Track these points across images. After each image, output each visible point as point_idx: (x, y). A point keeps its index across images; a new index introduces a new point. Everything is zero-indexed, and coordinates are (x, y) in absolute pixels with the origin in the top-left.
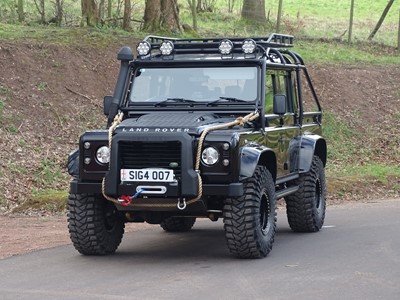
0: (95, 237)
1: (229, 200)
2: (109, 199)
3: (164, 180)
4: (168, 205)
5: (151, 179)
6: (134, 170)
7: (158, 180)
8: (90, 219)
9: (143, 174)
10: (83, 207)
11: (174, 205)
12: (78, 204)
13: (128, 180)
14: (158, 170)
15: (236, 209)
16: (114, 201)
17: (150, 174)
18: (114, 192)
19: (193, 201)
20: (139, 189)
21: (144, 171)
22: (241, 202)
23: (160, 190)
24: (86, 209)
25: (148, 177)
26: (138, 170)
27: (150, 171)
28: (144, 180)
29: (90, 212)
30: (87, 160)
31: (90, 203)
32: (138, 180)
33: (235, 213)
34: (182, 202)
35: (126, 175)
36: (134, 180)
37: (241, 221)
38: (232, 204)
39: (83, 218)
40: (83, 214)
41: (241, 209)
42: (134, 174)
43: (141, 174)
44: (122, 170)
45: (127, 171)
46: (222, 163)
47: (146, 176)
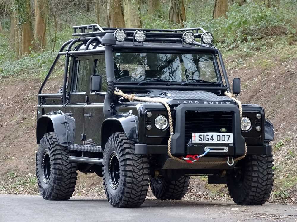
3: (226, 142)
5: (215, 141)
6: (202, 134)
7: (221, 142)
9: (210, 137)
13: (197, 141)
14: (221, 134)
17: (214, 137)
18: (182, 151)
20: (207, 150)
21: (210, 134)
23: (223, 149)
26: (205, 134)
27: (215, 135)
28: (210, 141)
30: (149, 127)
32: (205, 142)
35: (196, 138)
36: (202, 142)
42: (202, 137)
43: (207, 137)
44: (193, 134)
45: (197, 135)
46: (255, 129)
47: (212, 138)
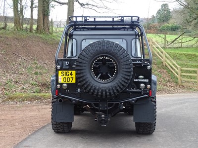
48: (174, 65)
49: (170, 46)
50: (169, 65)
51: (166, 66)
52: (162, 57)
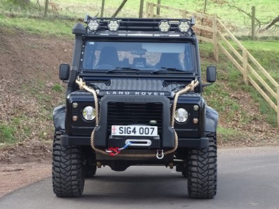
0: (76, 182)
1: (195, 151)
2: (96, 150)
3: (149, 135)
4: (148, 156)
5: (138, 134)
6: (124, 126)
7: (144, 135)
8: (73, 167)
9: (131, 130)
10: (68, 157)
11: (153, 155)
12: (63, 154)
13: (118, 134)
14: (144, 127)
15: (201, 159)
16: (102, 152)
17: (137, 129)
19: (169, 152)
20: (128, 142)
21: (132, 127)
22: (205, 153)
23: (146, 143)
24: (71, 159)
25: (135, 132)
26: (127, 127)
27: (138, 127)
28: (132, 134)
29: (74, 161)
30: (75, 118)
31: (74, 153)
32: (127, 134)
33: (201, 162)
34: (160, 153)
35: (116, 130)
36: (123, 134)
37: (205, 168)
38: (197, 155)
39: (67, 166)
40: (68, 163)
41: (205, 159)
42: (123, 130)
43: (129, 129)
44: (113, 126)
45: (117, 127)
46: (192, 121)
47: (134, 131)
48: (267, 81)
49: (265, 34)
50: (258, 82)
51: (250, 84)
52: (240, 63)
